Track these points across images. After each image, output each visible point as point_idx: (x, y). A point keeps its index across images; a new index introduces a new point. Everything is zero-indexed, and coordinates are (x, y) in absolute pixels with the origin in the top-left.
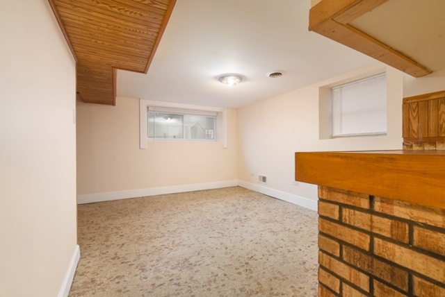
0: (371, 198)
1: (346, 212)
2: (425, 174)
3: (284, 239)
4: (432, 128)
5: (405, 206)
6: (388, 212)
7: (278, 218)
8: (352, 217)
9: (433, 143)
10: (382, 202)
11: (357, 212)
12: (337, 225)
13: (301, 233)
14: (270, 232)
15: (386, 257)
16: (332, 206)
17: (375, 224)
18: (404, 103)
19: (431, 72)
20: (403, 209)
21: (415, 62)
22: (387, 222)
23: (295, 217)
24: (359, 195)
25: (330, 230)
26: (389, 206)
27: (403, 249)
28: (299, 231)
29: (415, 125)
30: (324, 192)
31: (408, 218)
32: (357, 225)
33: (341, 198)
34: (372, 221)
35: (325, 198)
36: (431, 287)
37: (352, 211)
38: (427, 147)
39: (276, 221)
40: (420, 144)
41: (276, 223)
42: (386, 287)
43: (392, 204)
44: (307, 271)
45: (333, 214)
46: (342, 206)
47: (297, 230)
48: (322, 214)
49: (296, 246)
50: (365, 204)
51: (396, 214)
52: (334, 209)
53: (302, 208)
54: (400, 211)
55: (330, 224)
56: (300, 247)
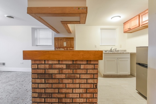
0: (45, 61)
1: (39, 66)
2: (53, 54)
3: (17, 85)
4: (59, 45)
5: (51, 61)
6: (48, 63)
7: (13, 79)
8: (41, 66)
9: (60, 48)
10: (47, 61)
11: (42, 65)
12: (37, 70)
13: (25, 81)
14: (10, 85)
15: (48, 73)
16: (35, 65)
17: (46, 67)
18: (55, 39)
19: (59, 33)
20: (51, 62)
21: (56, 30)
22: (48, 65)
23: (22, 76)
24: (42, 60)
25: (35, 72)
26: (48, 62)
27: (51, 70)
28: (24, 80)
29: (57, 44)
30: (33, 62)
31: (51, 63)
32: (42, 68)
33: (38, 62)
34: (45, 66)
35: (33, 63)
36: (55, 75)
37: (41, 65)
38: (59, 49)
39: (13, 80)
40: (58, 48)
41: (12, 81)
42: (48, 79)
43: (49, 61)
44: (28, 91)
45: (36, 67)
46: (38, 64)
47: (23, 80)
48: (33, 68)
49: (23, 86)
50: (43, 62)
51: (50, 63)
52: (36, 66)
53: (25, 72)
54: (50, 62)
55: (35, 70)
56: (25, 85)
